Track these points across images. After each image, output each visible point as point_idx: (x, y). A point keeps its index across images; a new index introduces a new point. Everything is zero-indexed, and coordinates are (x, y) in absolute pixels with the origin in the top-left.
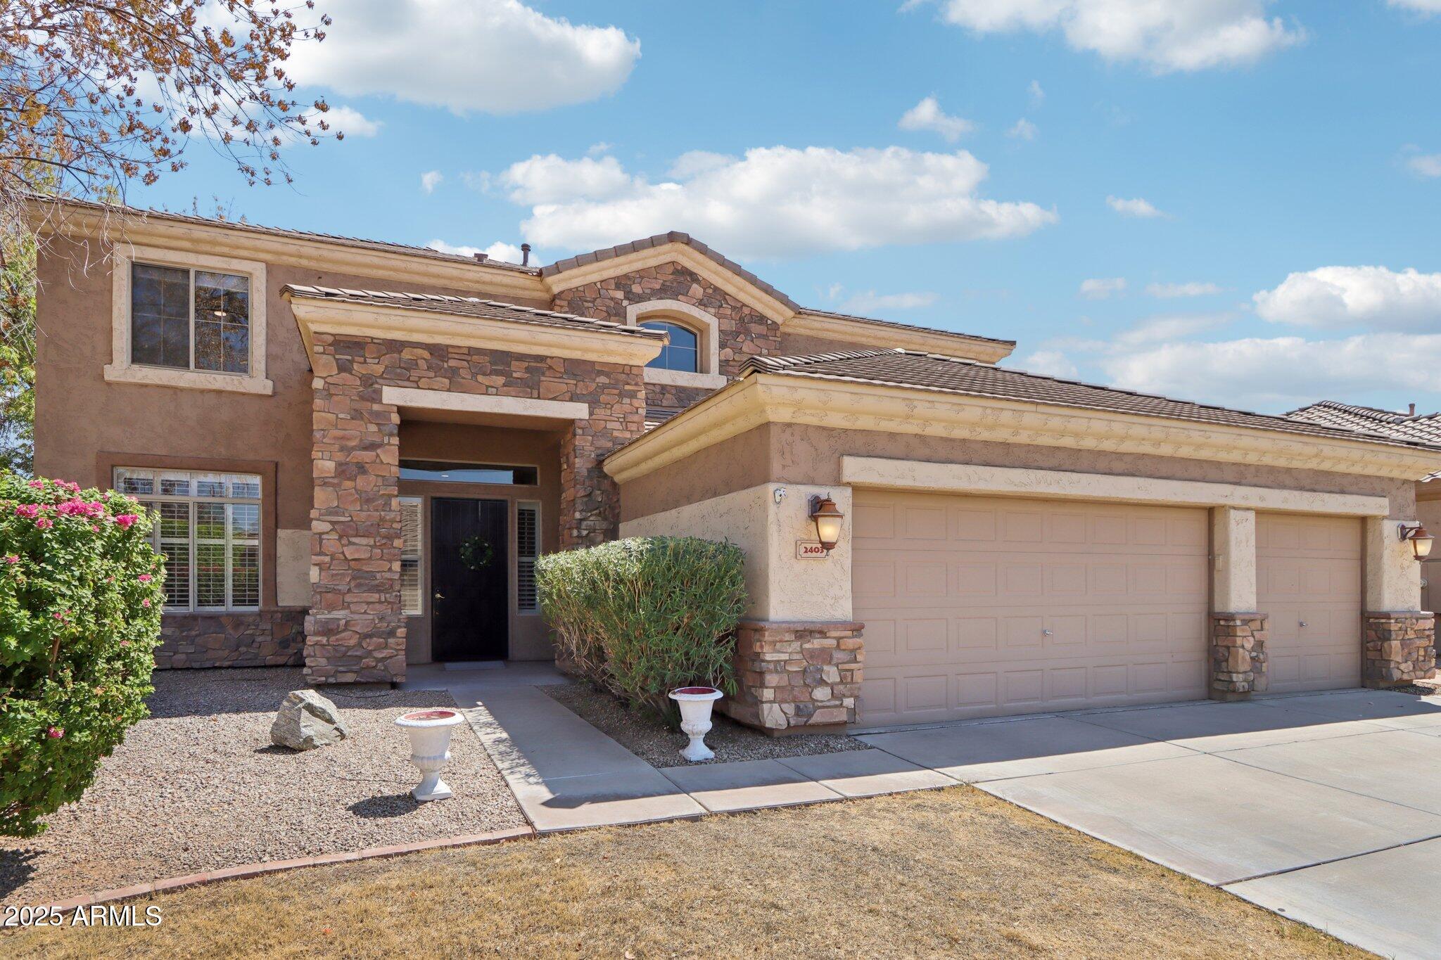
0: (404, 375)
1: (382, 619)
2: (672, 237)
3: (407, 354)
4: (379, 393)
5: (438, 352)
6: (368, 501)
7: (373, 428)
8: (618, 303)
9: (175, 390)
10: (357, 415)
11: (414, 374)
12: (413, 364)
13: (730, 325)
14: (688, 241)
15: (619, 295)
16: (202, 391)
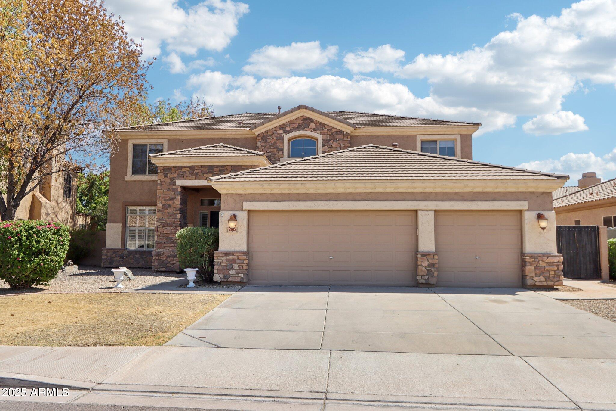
0: (182, 176)
1: (173, 252)
2: (299, 107)
3: (183, 170)
4: (175, 182)
5: (192, 168)
6: (171, 215)
7: (173, 193)
8: (280, 135)
9: (142, 182)
10: (169, 190)
11: (185, 176)
12: (185, 172)
13: (326, 137)
14: (306, 108)
15: (281, 132)
16: (150, 181)
